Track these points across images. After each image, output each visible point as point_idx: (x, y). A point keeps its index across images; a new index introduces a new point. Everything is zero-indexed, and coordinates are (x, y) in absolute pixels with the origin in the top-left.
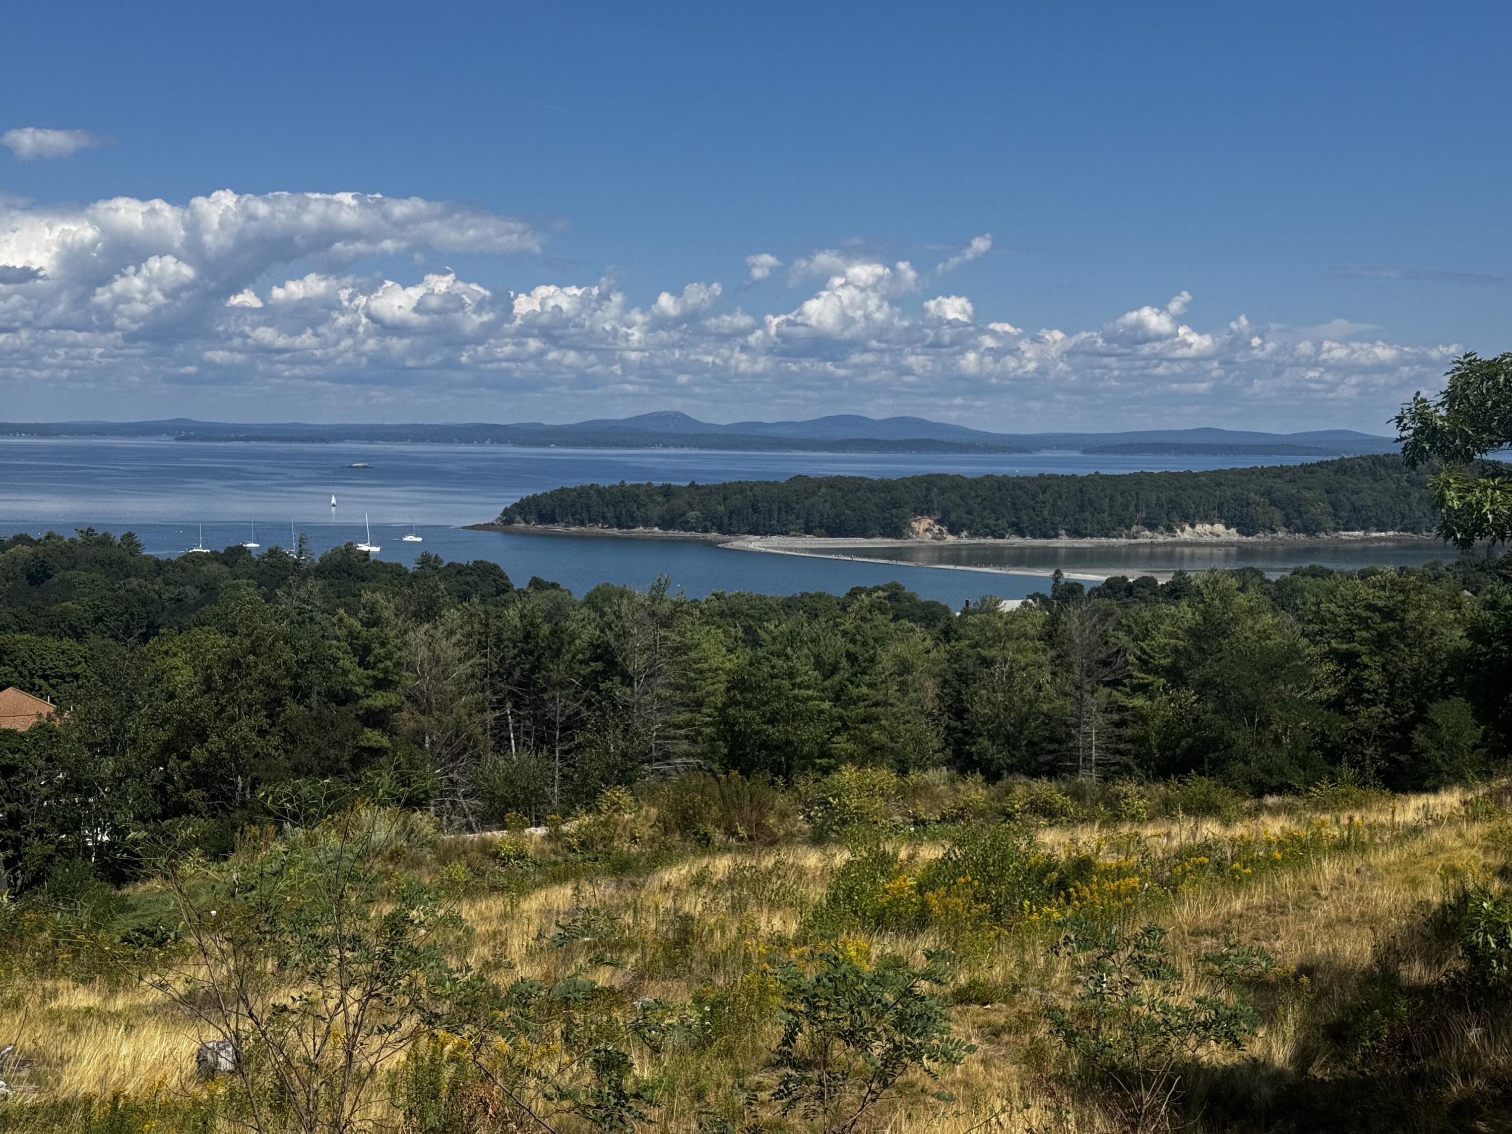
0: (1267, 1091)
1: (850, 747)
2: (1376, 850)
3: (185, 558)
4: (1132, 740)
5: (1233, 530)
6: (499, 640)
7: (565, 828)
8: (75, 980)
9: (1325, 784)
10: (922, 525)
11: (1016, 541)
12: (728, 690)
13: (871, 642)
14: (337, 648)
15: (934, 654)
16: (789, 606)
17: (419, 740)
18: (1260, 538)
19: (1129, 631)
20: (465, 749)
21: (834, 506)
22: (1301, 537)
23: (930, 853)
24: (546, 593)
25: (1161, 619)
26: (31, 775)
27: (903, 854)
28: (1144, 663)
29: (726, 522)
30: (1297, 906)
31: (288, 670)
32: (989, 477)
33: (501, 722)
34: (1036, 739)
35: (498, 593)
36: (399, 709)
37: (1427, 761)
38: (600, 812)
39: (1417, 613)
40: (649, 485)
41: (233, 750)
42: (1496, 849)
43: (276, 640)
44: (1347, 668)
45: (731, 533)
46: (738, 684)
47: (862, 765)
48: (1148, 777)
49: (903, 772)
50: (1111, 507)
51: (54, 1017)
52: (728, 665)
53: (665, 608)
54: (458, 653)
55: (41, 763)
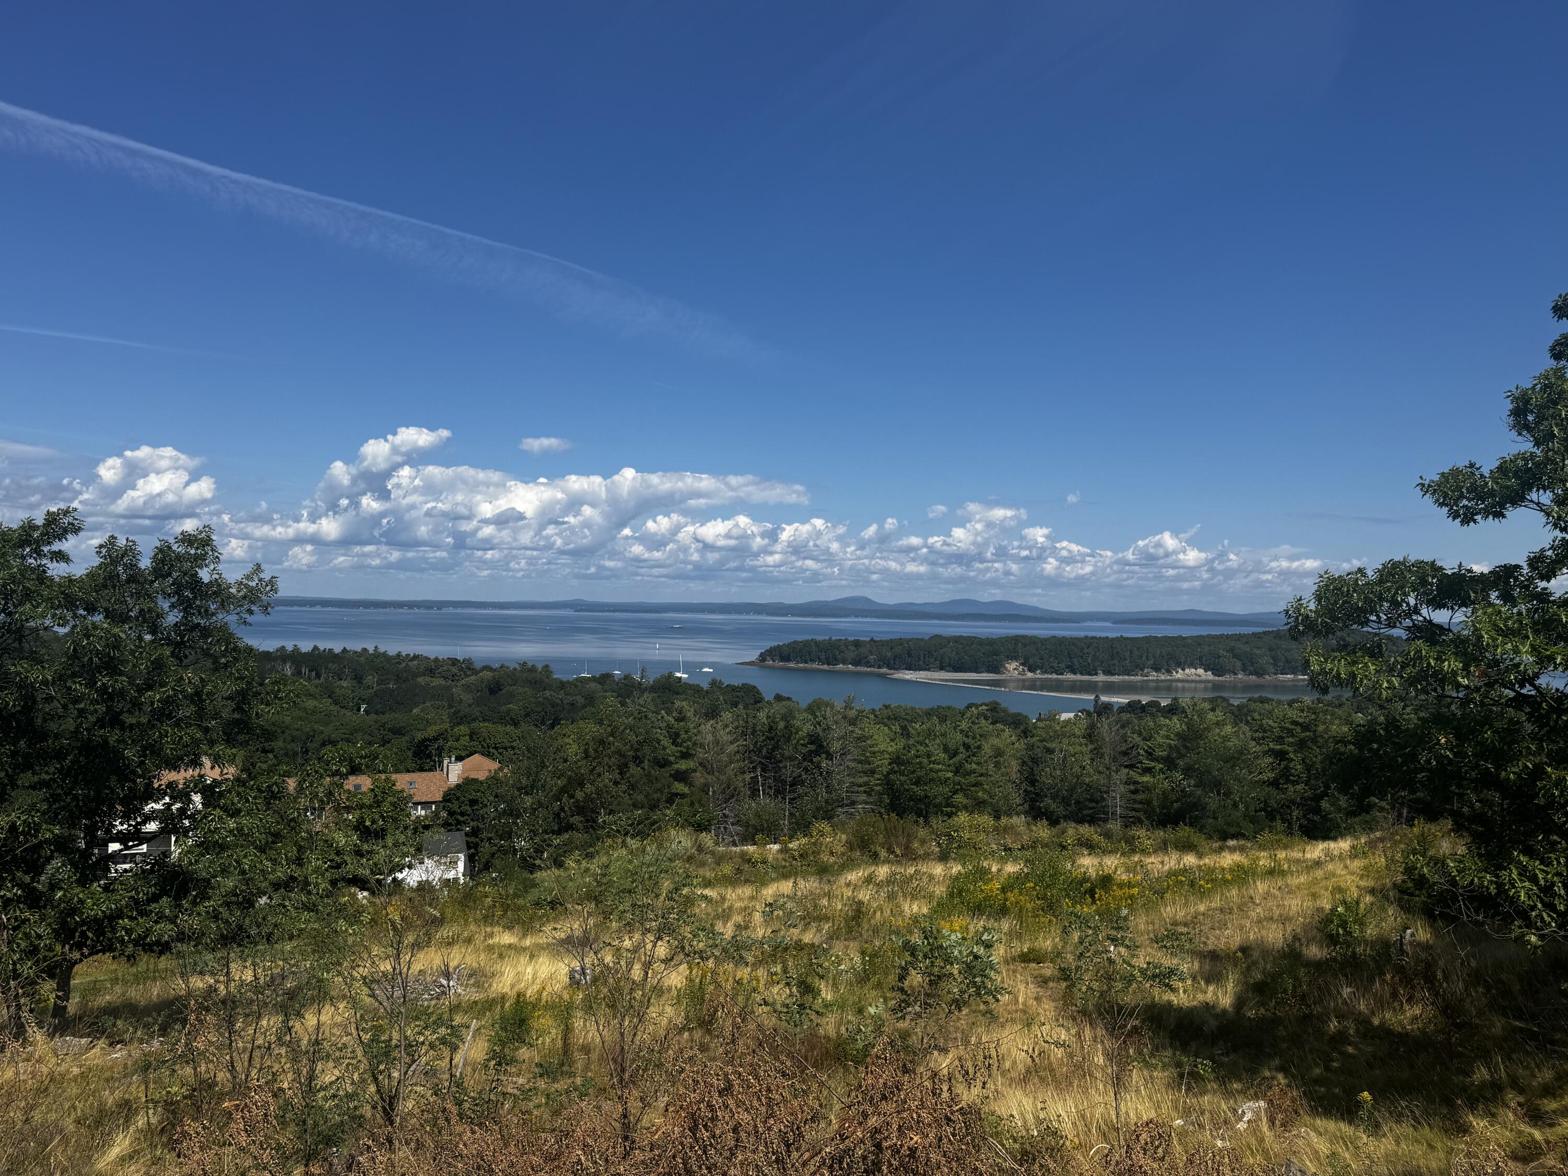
0: (1213, 1023)
1: (965, 801)
2: (1292, 875)
3: (577, 679)
4: (1140, 803)
5: (1209, 673)
6: (754, 732)
7: (791, 846)
8: (503, 927)
9: (1266, 834)
10: (1012, 666)
11: (1070, 677)
12: (890, 764)
13: (978, 737)
14: (660, 734)
15: (1017, 745)
16: (929, 714)
17: (706, 789)
18: (1227, 678)
19: (1140, 734)
20: (733, 796)
21: (957, 654)
22: (1253, 678)
23: (1011, 868)
24: (784, 703)
25: (1161, 727)
26: (486, 805)
27: (994, 869)
28: (1150, 754)
29: (892, 662)
30: (1240, 908)
31: (632, 746)
32: (1054, 637)
33: (754, 780)
34: (1082, 800)
35: (756, 703)
36: (695, 771)
37: (1331, 820)
38: (812, 836)
39: (1324, 727)
40: (846, 639)
41: (599, 793)
42: (1368, 876)
43: (625, 729)
44: (1280, 761)
45: (895, 669)
46: (897, 760)
47: (971, 813)
48: (1152, 826)
49: (997, 817)
50: (1131, 657)
51: (490, 948)
52: (890, 749)
53: (853, 713)
54: (730, 738)
55: (491, 798)
